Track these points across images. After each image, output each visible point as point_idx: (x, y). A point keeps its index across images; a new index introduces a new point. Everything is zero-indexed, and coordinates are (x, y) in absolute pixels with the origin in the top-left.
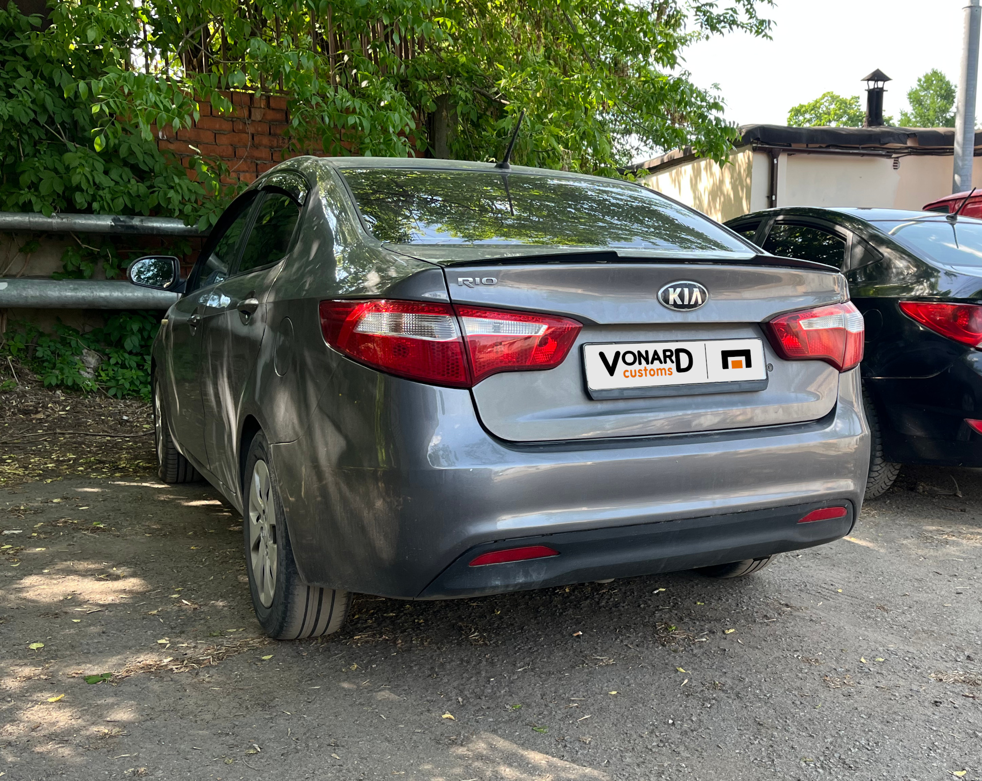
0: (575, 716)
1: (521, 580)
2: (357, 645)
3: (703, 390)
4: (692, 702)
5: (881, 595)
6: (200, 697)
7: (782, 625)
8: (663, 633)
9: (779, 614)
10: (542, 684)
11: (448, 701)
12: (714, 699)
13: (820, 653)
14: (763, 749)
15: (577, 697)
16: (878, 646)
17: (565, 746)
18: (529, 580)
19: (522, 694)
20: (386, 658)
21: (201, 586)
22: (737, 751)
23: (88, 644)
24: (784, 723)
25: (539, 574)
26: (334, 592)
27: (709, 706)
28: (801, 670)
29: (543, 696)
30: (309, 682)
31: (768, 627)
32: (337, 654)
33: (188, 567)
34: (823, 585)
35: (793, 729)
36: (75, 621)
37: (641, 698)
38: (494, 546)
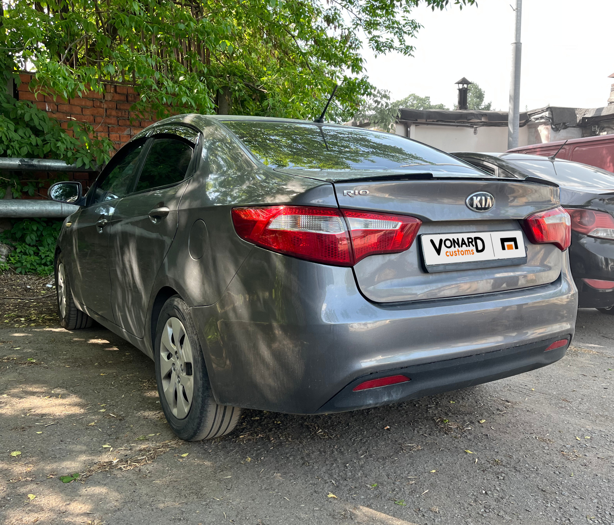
0: (418, 490)
1: (386, 399)
2: (243, 442)
3: (492, 265)
4: (490, 476)
5: (559, 392)
6: (148, 490)
7: (512, 415)
8: (441, 424)
9: (506, 407)
10: (384, 467)
11: (326, 483)
12: (502, 473)
13: (548, 434)
14: (557, 510)
15: (411, 476)
16: (579, 427)
17: (423, 516)
18: (391, 399)
19: (373, 475)
20: (268, 451)
21: (117, 402)
22: (541, 513)
23: (53, 451)
24: (558, 489)
25: (397, 394)
26: (233, 408)
27: (502, 478)
28: (544, 448)
29: (388, 475)
30: (222, 473)
31: (504, 417)
32: (233, 450)
33: (103, 388)
34: (520, 386)
35: (567, 494)
36: (38, 433)
37: (454, 474)
38: (371, 376)
